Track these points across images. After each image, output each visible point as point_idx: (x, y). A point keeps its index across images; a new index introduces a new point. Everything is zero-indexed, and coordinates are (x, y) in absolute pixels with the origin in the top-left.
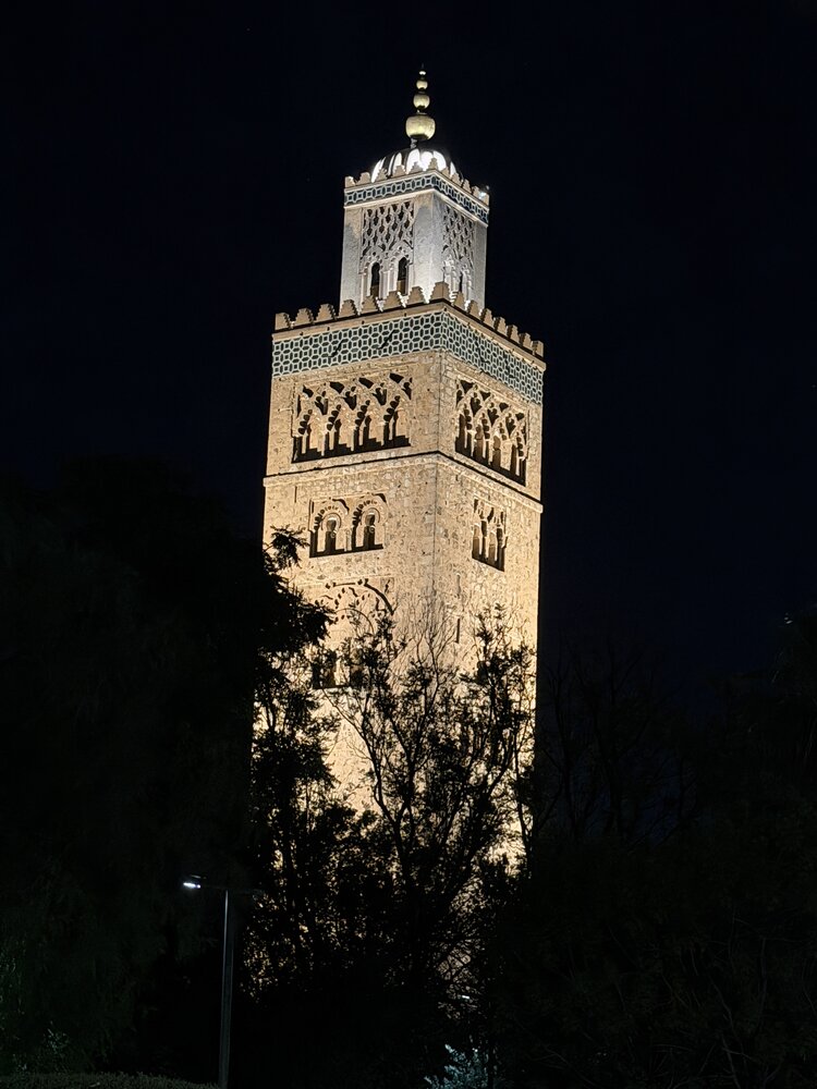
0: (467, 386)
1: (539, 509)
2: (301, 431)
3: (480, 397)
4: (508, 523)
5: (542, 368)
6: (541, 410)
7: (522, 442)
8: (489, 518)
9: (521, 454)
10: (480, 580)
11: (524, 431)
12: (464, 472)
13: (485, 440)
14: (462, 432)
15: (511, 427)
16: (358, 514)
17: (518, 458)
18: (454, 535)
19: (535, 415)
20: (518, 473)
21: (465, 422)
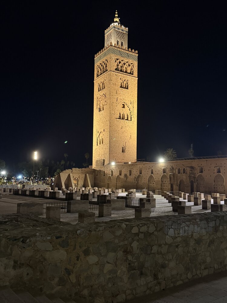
0: (117, 59)
1: (137, 79)
2: (98, 72)
3: (121, 61)
4: (129, 81)
5: (137, 55)
6: (137, 62)
7: (133, 68)
8: (124, 81)
9: (132, 70)
10: (122, 91)
11: (133, 66)
12: (117, 73)
13: (123, 68)
14: (117, 67)
15: (129, 65)
16: (103, 83)
17: (132, 71)
18: (115, 84)
19: (136, 63)
20: (132, 73)
21: (118, 65)
